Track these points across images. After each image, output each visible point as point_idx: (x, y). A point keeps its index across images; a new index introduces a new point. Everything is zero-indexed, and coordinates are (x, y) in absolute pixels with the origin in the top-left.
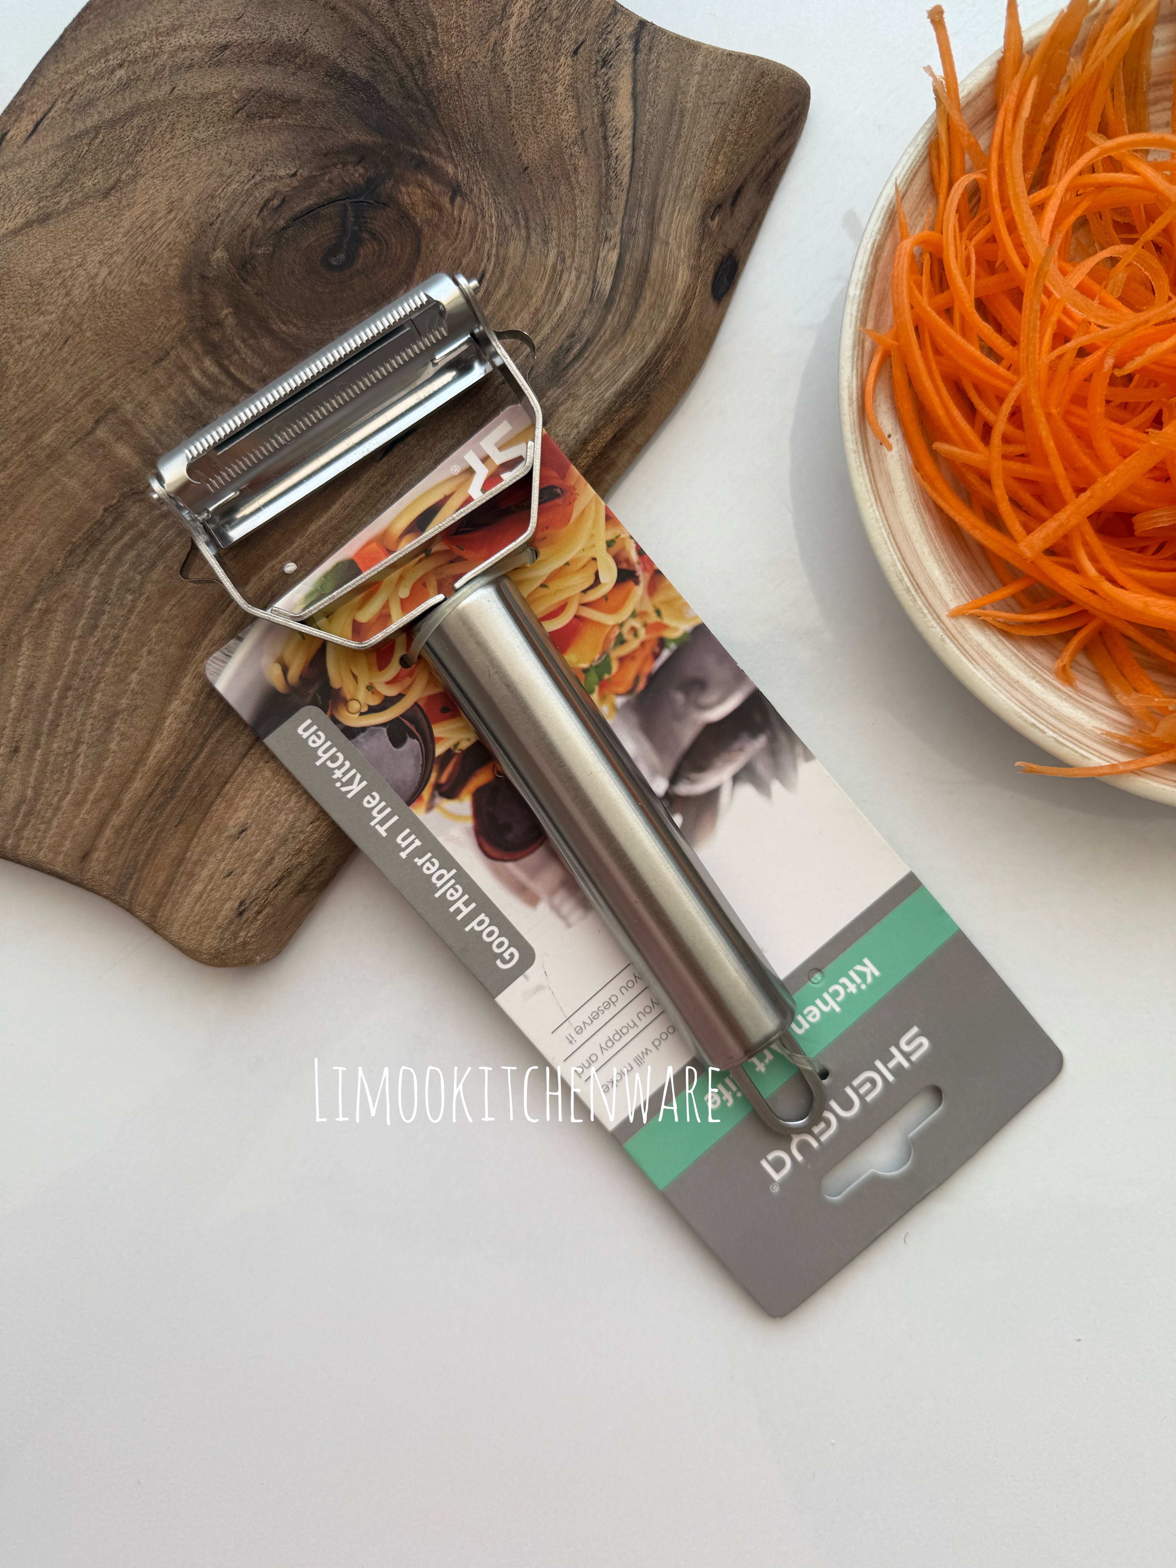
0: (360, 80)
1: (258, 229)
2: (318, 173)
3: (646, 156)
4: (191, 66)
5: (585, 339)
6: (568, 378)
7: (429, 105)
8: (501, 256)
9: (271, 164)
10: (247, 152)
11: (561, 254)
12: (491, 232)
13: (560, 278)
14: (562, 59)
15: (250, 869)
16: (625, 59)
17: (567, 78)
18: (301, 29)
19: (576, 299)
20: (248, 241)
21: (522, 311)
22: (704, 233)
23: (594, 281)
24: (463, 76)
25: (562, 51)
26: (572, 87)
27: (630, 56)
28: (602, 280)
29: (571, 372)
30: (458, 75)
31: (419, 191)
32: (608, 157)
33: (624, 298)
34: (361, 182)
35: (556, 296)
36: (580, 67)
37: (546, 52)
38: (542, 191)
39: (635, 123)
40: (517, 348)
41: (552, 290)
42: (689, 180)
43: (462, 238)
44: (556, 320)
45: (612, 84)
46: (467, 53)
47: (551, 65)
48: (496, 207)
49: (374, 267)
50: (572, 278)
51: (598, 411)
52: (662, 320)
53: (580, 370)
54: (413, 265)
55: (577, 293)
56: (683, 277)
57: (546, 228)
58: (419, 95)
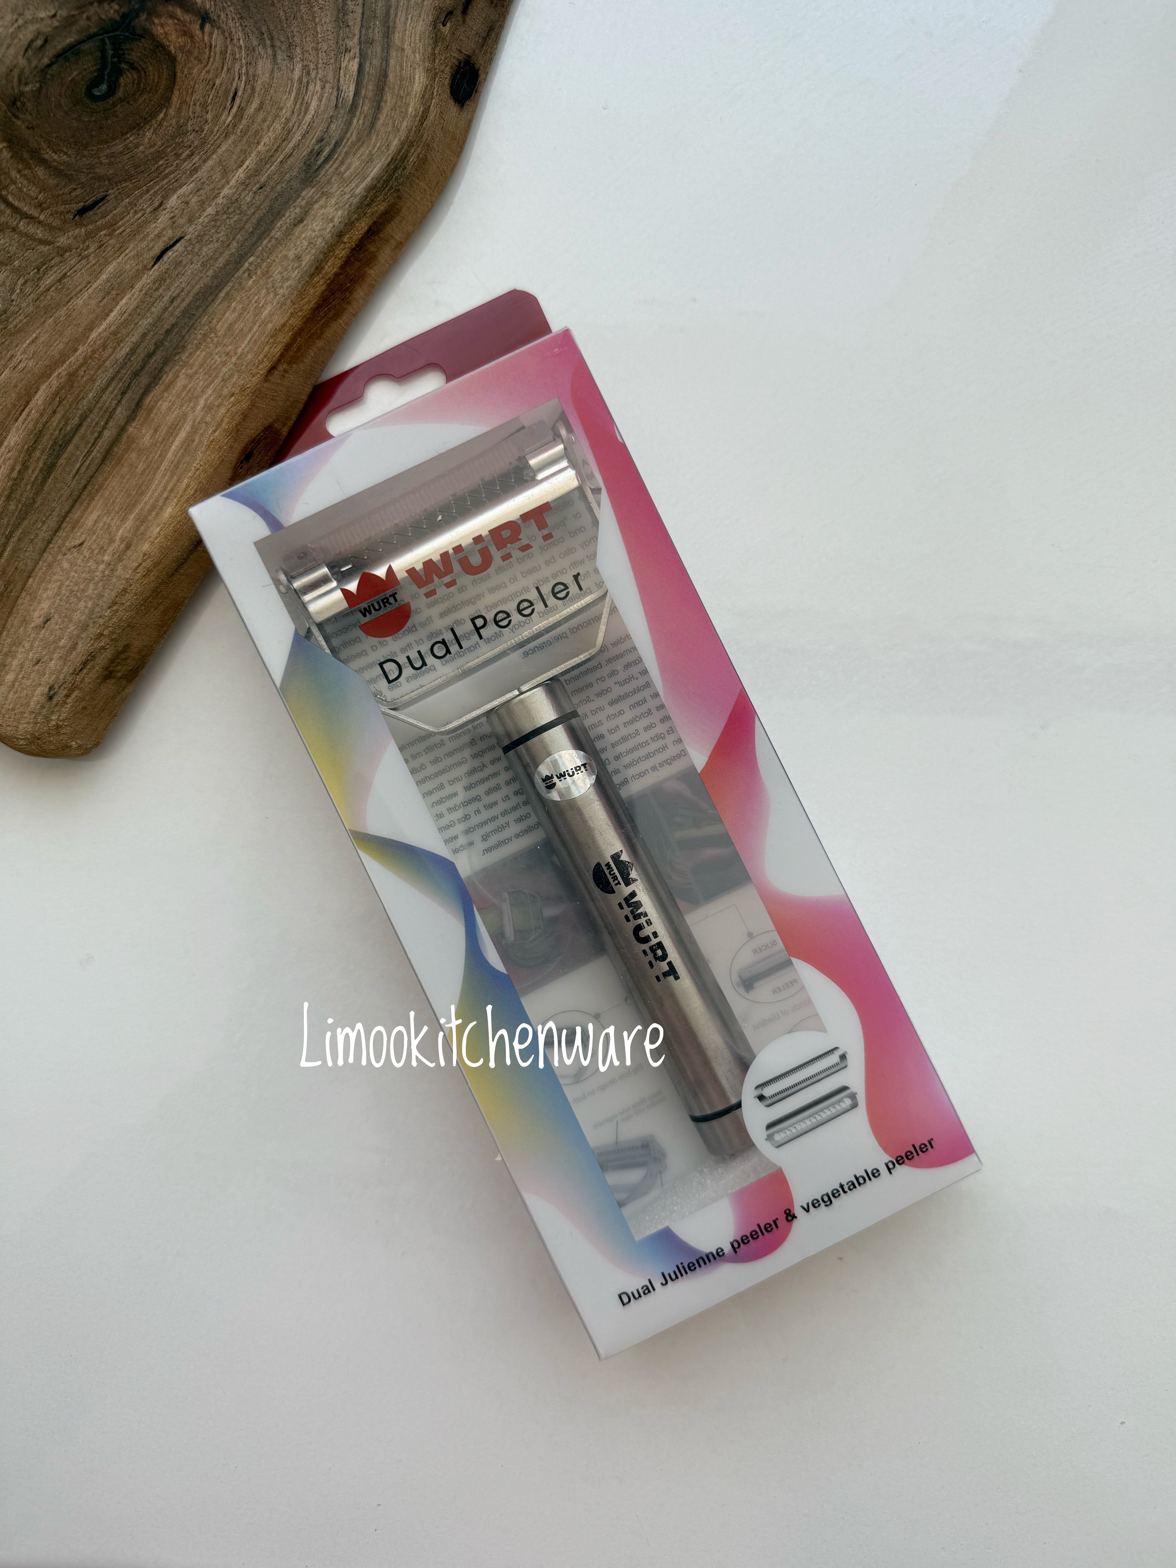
1: (24, 69)
2: (77, 13)
5: (334, 142)
6: (321, 179)
8: (251, 73)
9: (31, 9)
11: (305, 67)
12: (241, 53)
13: (307, 89)
15: (56, 656)
19: (322, 107)
20: (15, 80)
21: (273, 122)
22: (436, 38)
23: (338, 89)
28: (345, 88)
29: (323, 173)
31: (171, 21)
33: (367, 101)
34: (117, 18)
35: (304, 105)
38: (284, 11)
40: (272, 156)
41: (300, 101)
43: (214, 60)
44: (305, 127)
48: (243, 30)
49: (134, 94)
50: (318, 88)
51: (350, 206)
52: (403, 119)
53: (331, 170)
54: (170, 89)
55: (323, 102)
56: (420, 80)
57: (290, 45)
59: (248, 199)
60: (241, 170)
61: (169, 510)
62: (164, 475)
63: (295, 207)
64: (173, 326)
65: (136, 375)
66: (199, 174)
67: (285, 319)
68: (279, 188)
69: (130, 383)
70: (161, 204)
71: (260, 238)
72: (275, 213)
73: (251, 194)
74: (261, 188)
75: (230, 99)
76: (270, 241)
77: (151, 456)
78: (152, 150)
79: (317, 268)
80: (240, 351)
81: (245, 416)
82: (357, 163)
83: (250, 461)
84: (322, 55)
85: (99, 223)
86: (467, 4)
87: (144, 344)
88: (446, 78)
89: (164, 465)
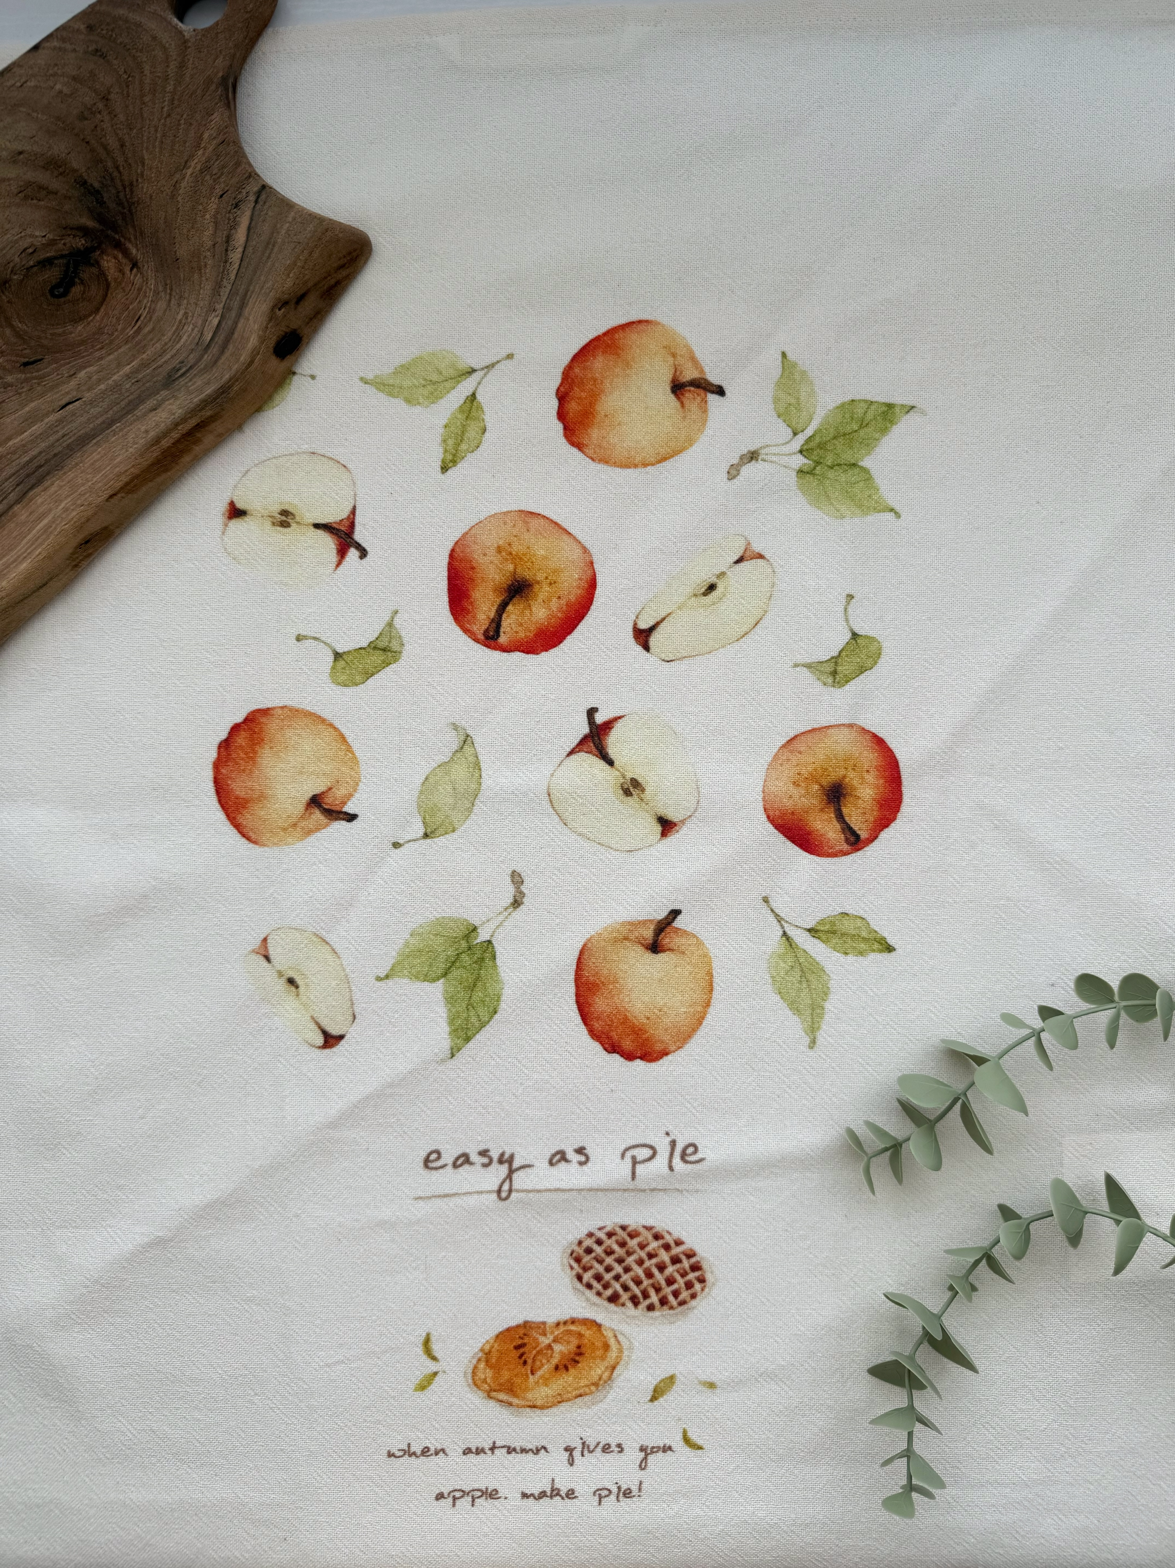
0: (94, 188)
1: (16, 265)
2: (59, 238)
3: (247, 265)
5: (189, 366)
6: (175, 386)
7: (130, 211)
8: (152, 308)
9: (32, 227)
10: (20, 217)
11: (186, 313)
12: (150, 293)
13: (183, 328)
14: (213, 199)
16: (249, 206)
17: (213, 211)
18: (66, 151)
19: (189, 341)
20: (10, 269)
21: (157, 342)
22: (272, 317)
23: (202, 334)
24: (154, 197)
25: (214, 194)
26: (215, 216)
27: (252, 205)
28: (206, 333)
29: (177, 383)
30: (151, 197)
31: (113, 260)
32: (226, 262)
33: (217, 346)
34: (82, 249)
35: (178, 337)
36: (222, 206)
37: (205, 193)
38: (184, 274)
39: (246, 245)
40: (149, 363)
41: (177, 334)
42: (269, 285)
43: (133, 293)
44: (175, 351)
45: (238, 219)
46: (159, 184)
47: (206, 201)
48: (155, 279)
49: (78, 300)
50: (190, 329)
51: (188, 408)
52: (236, 363)
53: (183, 383)
54: (102, 304)
55: (191, 339)
56: (253, 341)
57: (181, 297)
58: (126, 204)
59: (127, 386)
60: (129, 367)
61: (25, 565)
62: (27, 543)
63: (154, 400)
64: (59, 453)
65: (28, 476)
66: (103, 362)
67: (129, 467)
68: (148, 385)
69: (23, 480)
70: (75, 374)
71: (128, 413)
72: (141, 400)
73: (130, 384)
74: (137, 381)
75: (135, 320)
76: (132, 416)
77: (23, 528)
78: (79, 338)
79: (157, 441)
80: (95, 479)
81: (88, 520)
82: (199, 383)
83: (88, 545)
84: (198, 309)
85: (34, 374)
86: (300, 299)
87: (39, 458)
88: (272, 343)
89: (28, 538)
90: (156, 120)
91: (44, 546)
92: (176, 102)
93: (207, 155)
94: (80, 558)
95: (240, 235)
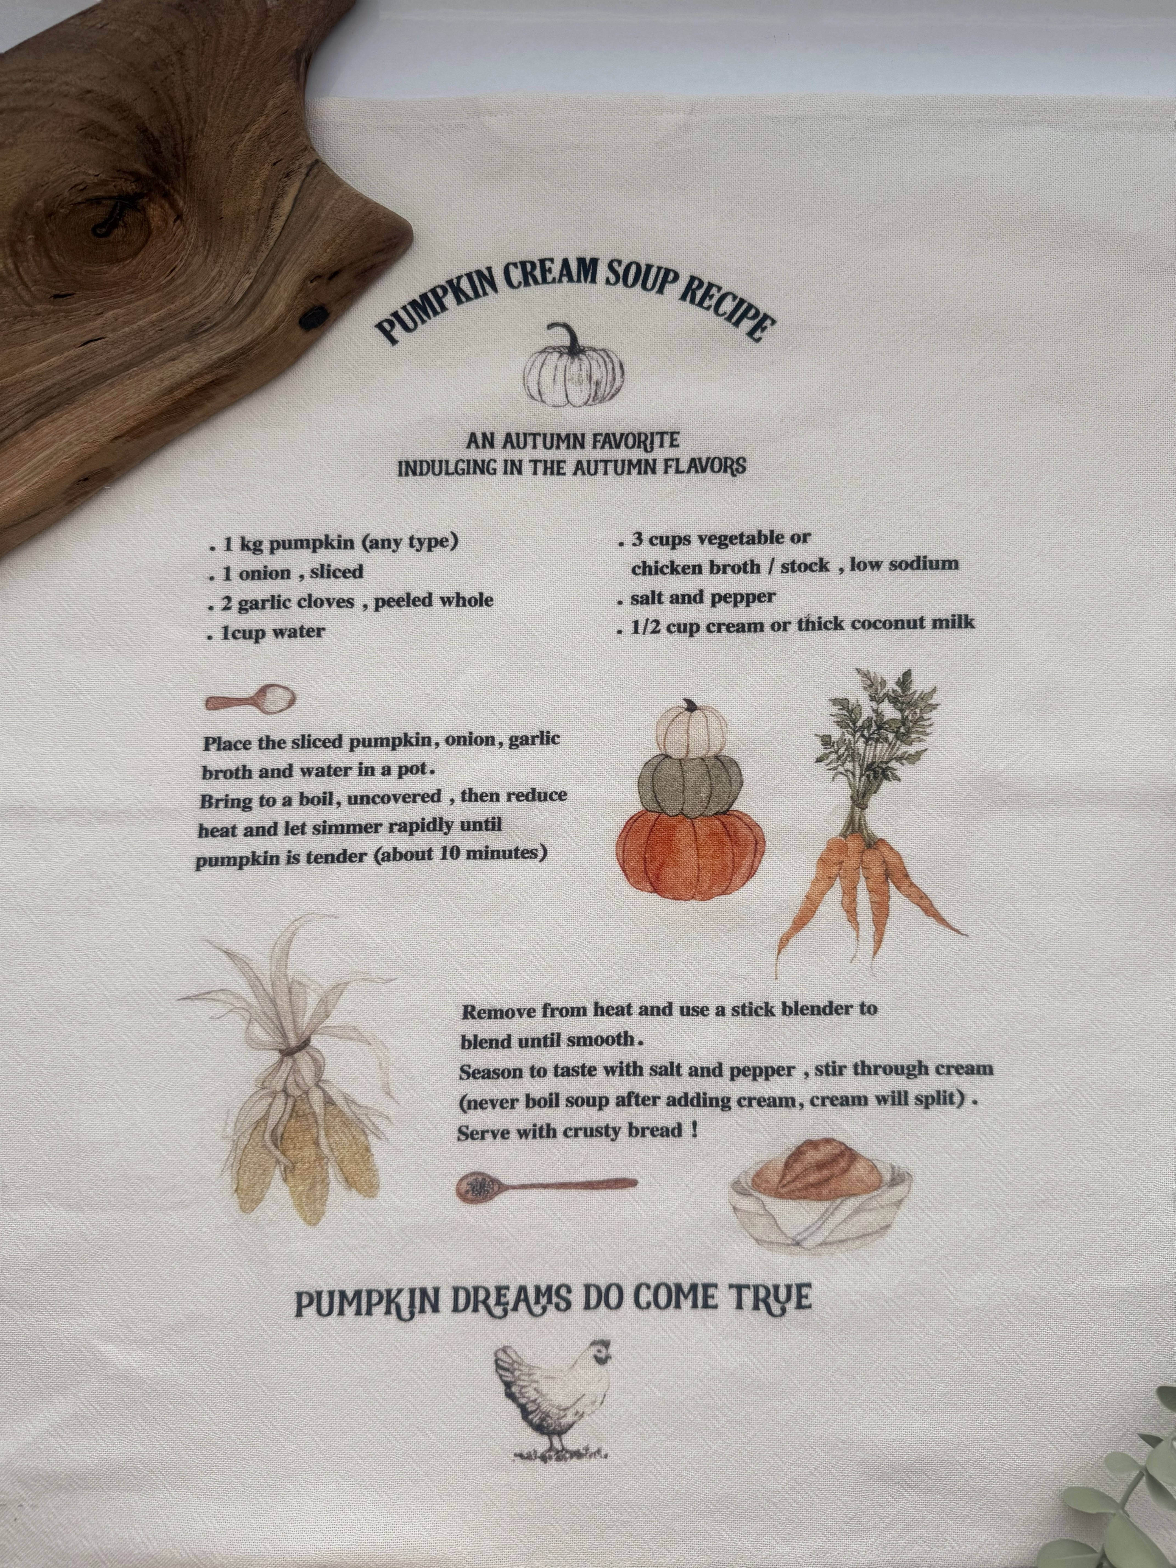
0: (154, 137)
1: (65, 199)
2: (110, 180)
3: (288, 234)
4: (66, 96)
5: (214, 322)
6: (197, 340)
7: (184, 164)
8: (189, 261)
9: (87, 165)
10: (77, 153)
11: (220, 271)
12: (189, 246)
13: (215, 285)
14: (266, 165)
16: (300, 177)
17: (265, 177)
18: (133, 97)
19: (218, 299)
20: (58, 202)
21: (187, 295)
22: (303, 289)
23: (232, 293)
24: (209, 155)
25: (268, 161)
26: (265, 182)
27: (304, 177)
28: (236, 293)
29: (200, 337)
30: (207, 154)
31: (159, 209)
32: (268, 228)
33: (245, 307)
34: (131, 193)
35: (208, 294)
36: (274, 173)
37: (259, 158)
38: (225, 233)
39: (290, 214)
40: (176, 314)
41: (208, 290)
42: (305, 256)
43: (172, 244)
44: (203, 306)
45: (287, 188)
46: (217, 143)
47: (259, 166)
48: (197, 234)
49: (118, 242)
50: (221, 287)
51: (205, 364)
52: (261, 327)
53: (205, 338)
54: (140, 249)
55: (220, 297)
56: (280, 308)
57: (218, 255)
58: (181, 157)
59: (151, 333)
60: (155, 314)
61: (19, 492)
62: (26, 470)
63: (174, 351)
64: (73, 387)
65: (39, 405)
66: (131, 306)
67: (138, 412)
68: (171, 335)
69: (33, 408)
70: (102, 313)
71: (146, 359)
72: (161, 349)
73: (153, 331)
74: (161, 330)
75: (170, 270)
76: (150, 363)
77: (25, 455)
78: (113, 279)
79: (171, 390)
80: (103, 419)
81: (90, 458)
82: (221, 341)
83: (86, 482)
84: (233, 269)
85: (62, 307)
86: (335, 275)
87: (52, 389)
88: (298, 314)
89: (29, 464)
90: (225, 80)
91: (42, 476)
92: (248, 67)
93: (268, 122)
94: (77, 494)
95: (286, 205)
